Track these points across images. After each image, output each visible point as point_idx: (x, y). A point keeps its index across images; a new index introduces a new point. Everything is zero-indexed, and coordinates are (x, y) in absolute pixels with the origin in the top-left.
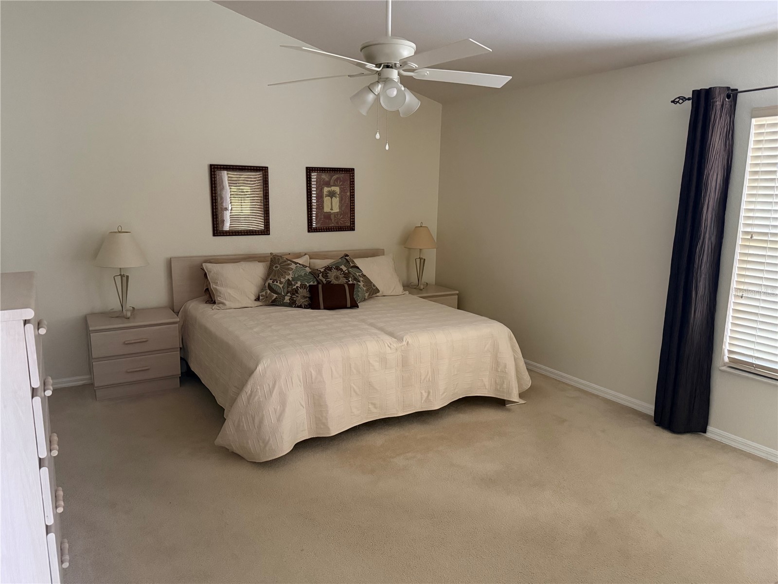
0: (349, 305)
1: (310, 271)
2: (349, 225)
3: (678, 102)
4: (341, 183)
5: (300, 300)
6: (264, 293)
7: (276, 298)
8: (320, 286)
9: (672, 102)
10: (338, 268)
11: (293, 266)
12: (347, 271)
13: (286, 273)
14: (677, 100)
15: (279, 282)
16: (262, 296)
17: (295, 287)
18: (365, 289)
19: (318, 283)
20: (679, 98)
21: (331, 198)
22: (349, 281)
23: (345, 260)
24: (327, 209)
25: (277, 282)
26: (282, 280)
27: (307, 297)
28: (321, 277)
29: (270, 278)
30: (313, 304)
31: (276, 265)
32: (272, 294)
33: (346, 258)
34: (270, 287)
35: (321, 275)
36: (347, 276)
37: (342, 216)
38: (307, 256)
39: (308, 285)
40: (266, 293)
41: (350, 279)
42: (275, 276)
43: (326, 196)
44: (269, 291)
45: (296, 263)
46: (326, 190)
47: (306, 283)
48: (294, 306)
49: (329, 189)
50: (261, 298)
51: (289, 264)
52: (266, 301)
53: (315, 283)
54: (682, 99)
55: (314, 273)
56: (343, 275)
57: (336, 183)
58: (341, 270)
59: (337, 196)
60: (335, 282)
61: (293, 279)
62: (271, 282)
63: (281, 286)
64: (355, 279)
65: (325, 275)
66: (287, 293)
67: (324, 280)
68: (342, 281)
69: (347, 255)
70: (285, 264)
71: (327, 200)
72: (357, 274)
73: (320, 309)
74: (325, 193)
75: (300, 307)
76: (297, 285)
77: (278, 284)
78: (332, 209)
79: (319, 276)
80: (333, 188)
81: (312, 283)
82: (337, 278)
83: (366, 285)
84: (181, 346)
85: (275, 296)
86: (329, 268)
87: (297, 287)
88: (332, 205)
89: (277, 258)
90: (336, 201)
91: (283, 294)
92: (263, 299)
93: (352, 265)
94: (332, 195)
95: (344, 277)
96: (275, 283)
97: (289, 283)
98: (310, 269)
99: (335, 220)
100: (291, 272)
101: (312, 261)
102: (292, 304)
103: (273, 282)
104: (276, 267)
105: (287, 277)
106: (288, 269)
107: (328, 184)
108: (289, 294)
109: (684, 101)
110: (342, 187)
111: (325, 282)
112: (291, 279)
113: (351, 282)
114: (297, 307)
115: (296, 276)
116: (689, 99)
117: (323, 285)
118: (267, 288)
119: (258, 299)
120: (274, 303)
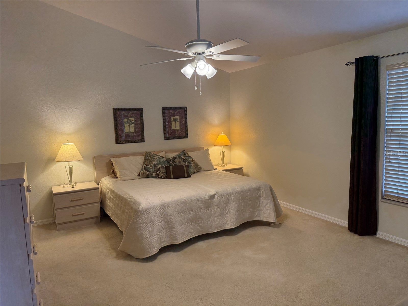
0: (186, 175)
1: (166, 159)
2: (185, 135)
3: (349, 64)
4: (180, 114)
5: (160, 174)
6: (142, 172)
7: (149, 174)
8: (171, 167)
9: (345, 65)
10: (180, 157)
11: (157, 157)
12: (184, 159)
13: (153, 161)
14: (348, 64)
15: (150, 165)
16: (141, 173)
17: (158, 168)
18: (194, 167)
19: (170, 165)
20: (349, 62)
21: (176, 122)
22: (186, 164)
23: (183, 153)
24: (173, 128)
25: (149, 166)
26: (151, 164)
27: (164, 173)
28: (171, 162)
29: (145, 164)
30: (168, 176)
31: (148, 157)
32: (147, 172)
33: (184, 152)
34: (145, 168)
35: (171, 161)
36: (184, 161)
37: (181, 131)
38: (164, 152)
39: (165, 166)
40: (143, 171)
41: (186, 163)
42: (147, 163)
43: (173, 121)
44: (145, 171)
45: (158, 156)
46: (172, 118)
47: (164, 166)
48: (158, 178)
49: (174, 117)
50: (141, 174)
51: (154, 156)
52: (143, 176)
53: (169, 166)
54: (350, 63)
55: (168, 161)
56: (183, 161)
57: (178, 114)
58: (182, 158)
59: (178, 121)
60: (178, 164)
61: (157, 164)
62: (145, 166)
63: (151, 168)
64: (189, 162)
65: (173, 161)
66: (154, 171)
67: (173, 164)
68: (182, 163)
69: (184, 151)
70: (152, 156)
71: (173, 123)
72: (190, 160)
73: (171, 178)
74: (172, 120)
75: (161, 178)
76: (159, 167)
77: (149, 167)
78: (176, 128)
79: (170, 162)
80: (176, 117)
81: (166, 166)
82: (179, 162)
83: (195, 166)
84: (100, 201)
85: (148, 173)
86: (175, 158)
87: (159, 168)
88: (176, 126)
89: (148, 154)
90: (178, 123)
91: (152, 172)
92: (142, 175)
93: (187, 155)
94: (175, 120)
95: (183, 162)
96: (148, 166)
97: (155, 166)
98: (166, 158)
99: (178, 133)
100: (156, 160)
101: (166, 154)
102: (157, 177)
103: (147, 166)
104: (148, 158)
105: (154, 163)
106: (154, 159)
107: (174, 115)
108: (155, 172)
109: (351, 64)
110: (181, 116)
111: (173, 165)
112: (156, 164)
113: (187, 164)
114: (159, 178)
115: (158, 162)
116: (354, 63)
117: (173, 166)
118: (144, 169)
119: (139, 175)
120: (147, 177)
